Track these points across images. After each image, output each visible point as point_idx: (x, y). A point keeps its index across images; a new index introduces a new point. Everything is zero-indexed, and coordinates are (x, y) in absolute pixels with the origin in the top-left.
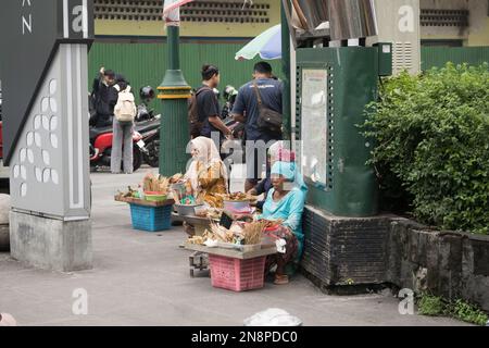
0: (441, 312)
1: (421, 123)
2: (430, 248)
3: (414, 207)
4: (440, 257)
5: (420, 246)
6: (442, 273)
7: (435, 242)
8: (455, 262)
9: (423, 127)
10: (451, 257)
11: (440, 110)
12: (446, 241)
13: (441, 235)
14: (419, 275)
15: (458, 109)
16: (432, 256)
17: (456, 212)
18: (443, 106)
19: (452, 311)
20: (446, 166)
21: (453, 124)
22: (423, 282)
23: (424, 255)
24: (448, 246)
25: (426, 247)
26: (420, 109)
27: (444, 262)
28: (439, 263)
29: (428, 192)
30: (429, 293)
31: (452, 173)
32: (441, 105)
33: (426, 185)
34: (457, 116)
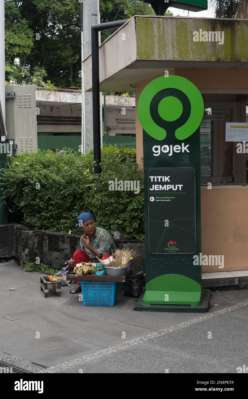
0: (34, 270)
1: (24, 178)
2: (29, 239)
3: (24, 220)
4: (34, 243)
5: (25, 238)
6: (35, 251)
7: (32, 236)
8: (40, 245)
9: (25, 180)
10: (39, 243)
11: (33, 172)
12: (36, 235)
13: (34, 233)
14: (25, 252)
15: (41, 171)
16: (30, 242)
17: (41, 221)
18: (35, 170)
19: (39, 269)
20: (36, 199)
21: (39, 179)
22: (26, 256)
23: (26, 243)
24: (37, 237)
25: (28, 238)
26: (24, 172)
27: (36, 246)
28: (33, 246)
29: (30, 212)
30: (30, 261)
31: (38, 203)
32: (34, 170)
33: (29, 208)
34: (41, 175)
